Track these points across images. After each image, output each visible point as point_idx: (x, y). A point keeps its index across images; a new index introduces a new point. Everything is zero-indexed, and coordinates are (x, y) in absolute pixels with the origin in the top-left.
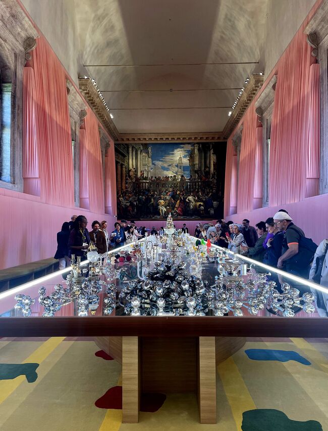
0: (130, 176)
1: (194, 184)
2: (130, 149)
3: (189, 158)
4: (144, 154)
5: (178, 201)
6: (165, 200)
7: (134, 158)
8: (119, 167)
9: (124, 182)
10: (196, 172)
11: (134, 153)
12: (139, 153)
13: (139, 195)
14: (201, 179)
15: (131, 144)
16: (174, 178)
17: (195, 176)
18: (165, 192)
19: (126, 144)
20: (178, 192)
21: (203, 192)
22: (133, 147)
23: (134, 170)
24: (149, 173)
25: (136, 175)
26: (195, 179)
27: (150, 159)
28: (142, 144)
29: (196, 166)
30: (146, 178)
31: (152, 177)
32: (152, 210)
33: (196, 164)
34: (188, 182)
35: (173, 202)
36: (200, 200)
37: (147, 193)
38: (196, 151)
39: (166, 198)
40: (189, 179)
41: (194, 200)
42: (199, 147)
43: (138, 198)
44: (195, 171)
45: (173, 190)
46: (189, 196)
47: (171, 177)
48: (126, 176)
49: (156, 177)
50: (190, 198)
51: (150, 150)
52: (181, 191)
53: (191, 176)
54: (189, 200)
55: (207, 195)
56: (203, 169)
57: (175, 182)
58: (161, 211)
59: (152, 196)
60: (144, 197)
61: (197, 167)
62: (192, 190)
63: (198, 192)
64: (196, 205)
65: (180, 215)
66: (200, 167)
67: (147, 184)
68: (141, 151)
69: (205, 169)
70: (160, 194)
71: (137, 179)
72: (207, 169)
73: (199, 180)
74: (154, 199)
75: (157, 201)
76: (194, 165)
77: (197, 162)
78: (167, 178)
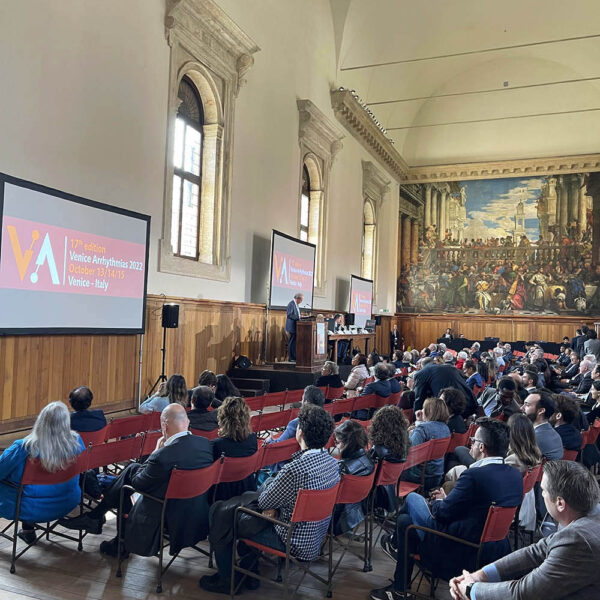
0: (426, 240)
1: (546, 251)
2: (429, 193)
3: (537, 205)
4: (452, 200)
5: (515, 283)
6: (489, 280)
7: (435, 207)
8: (408, 223)
9: (415, 250)
10: (551, 229)
11: (435, 199)
12: (444, 198)
13: (442, 272)
14: (561, 242)
15: (430, 183)
16: (508, 242)
17: (550, 237)
18: (490, 266)
19: (422, 185)
20: (515, 267)
21: (565, 266)
22: (434, 189)
23: (434, 229)
24: (461, 233)
25: (438, 237)
26: (548, 243)
27: (463, 209)
28: (449, 183)
29: (551, 218)
30: (455, 242)
31: (466, 241)
32: (464, 299)
33: (552, 215)
34: (534, 248)
35: (505, 284)
36: (557, 280)
37: (456, 267)
38: (552, 191)
39: (491, 277)
40: (537, 243)
41: (546, 280)
42: (558, 183)
43: (440, 278)
44: (550, 227)
45: (505, 264)
46: (536, 273)
47: (502, 239)
48: (420, 239)
49: (473, 240)
50: (539, 277)
51: (463, 193)
52: (520, 265)
53: (541, 237)
54: (535, 281)
55: (572, 272)
56: (565, 223)
57: (509, 248)
58: (480, 301)
59: (465, 273)
60: (451, 276)
61: (552, 221)
62: (542, 262)
63: (554, 266)
64: (549, 292)
65: (517, 308)
66: (559, 221)
67: (456, 253)
68: (448, 195)
69: (569, 224)
70: (480, 270)
71: (439, 244)
72: (574, 224)
73: (557, 245)
74: (469, 279)
75: (475, 283)
76: (548, 216)
77: (552, 210)
78: (495, 241)
